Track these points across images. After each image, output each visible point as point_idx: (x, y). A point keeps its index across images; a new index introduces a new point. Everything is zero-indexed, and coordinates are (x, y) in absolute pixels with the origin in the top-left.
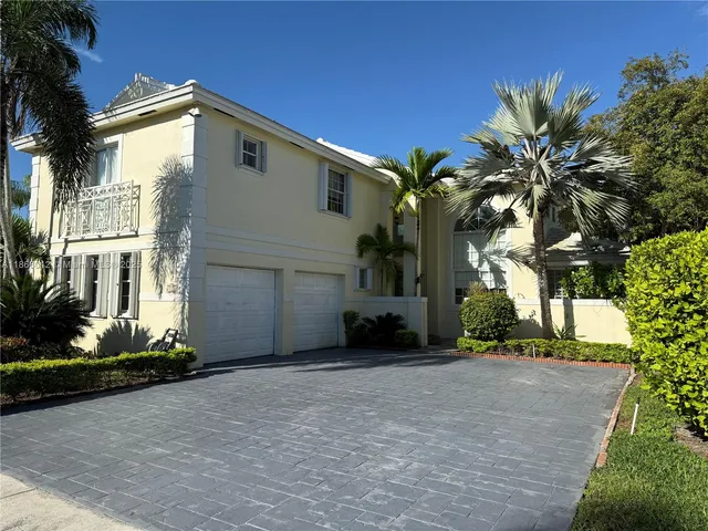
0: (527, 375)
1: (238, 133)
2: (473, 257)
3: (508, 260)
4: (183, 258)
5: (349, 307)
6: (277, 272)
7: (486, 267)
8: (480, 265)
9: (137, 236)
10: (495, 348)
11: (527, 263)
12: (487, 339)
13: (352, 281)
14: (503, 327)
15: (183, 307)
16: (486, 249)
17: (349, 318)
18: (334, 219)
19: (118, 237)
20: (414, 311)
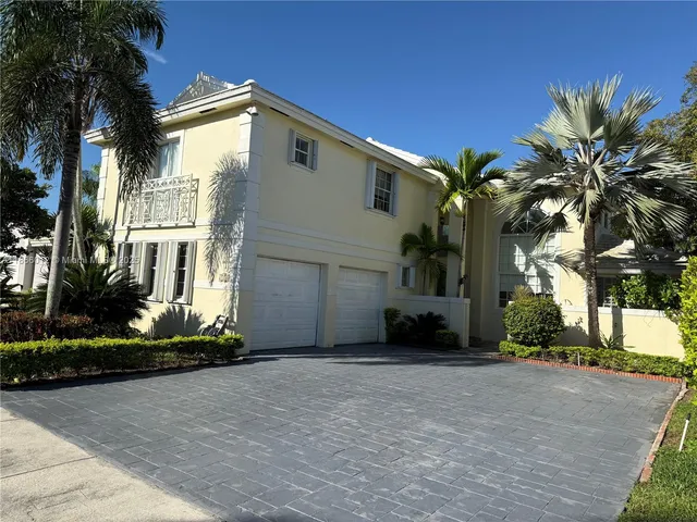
0: (570, 383)
1: (291, 132)
2: (520, 260)
3: (556, 265)
4: (235, 249)
5: (391, 305)
6: (322, 266)
7: (533, 271)
8: (527, 269)
9: (194, 226)
10: (539, 354)
11: (576, 269)
12: (530, 344)
13: (395, 278)
14: (548, 333)
15: (233, 294)
16: (534, 253)
17: (390, 315)
19: (177, 227)
20: (456, 312)
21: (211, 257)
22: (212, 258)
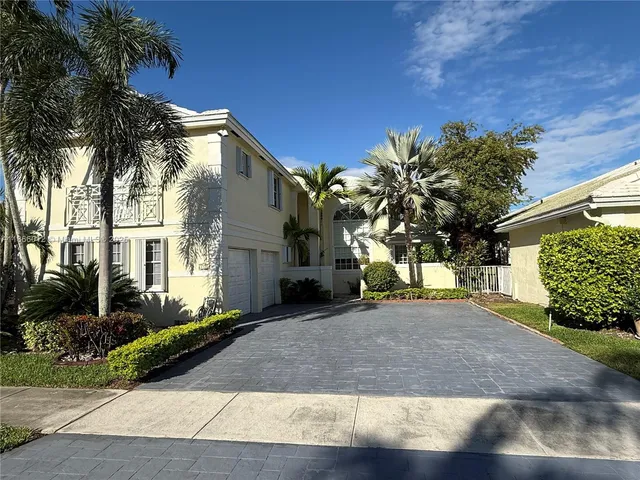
1: (238, 149)
2: (347, 238)
3: (370, 240)
4: (215, 244)
5: (281, 276)
6: (251, 252)
7: (356, 244)
8: (352, 243)
9: (162, 225)
10: (388, 296)
11: (383, 242)
12: (383, 291)
13: (282, 258)
14: (389, 283)
15: (218, 280)
16: (356, 232)
17: (284, 283)
18: (274, 212)
19: (139, 226)
20: (326, 276)
21: (186, 251)
22: (187, 253)
